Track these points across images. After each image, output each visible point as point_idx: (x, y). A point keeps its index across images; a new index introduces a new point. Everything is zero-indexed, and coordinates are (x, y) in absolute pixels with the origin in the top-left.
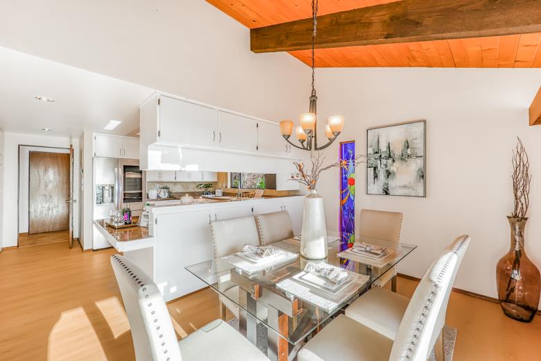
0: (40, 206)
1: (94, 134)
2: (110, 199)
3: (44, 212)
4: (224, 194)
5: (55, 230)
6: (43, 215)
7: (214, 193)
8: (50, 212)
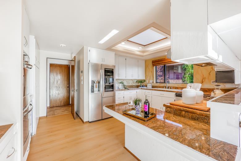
0: (54, 92)
1: (89, 48)
2: (97, 89)
3: (56, 96)
4: (153, 87)
5: (61, 105)
6: (56, 97)
7: (146, 86)
8: (59, 95)
